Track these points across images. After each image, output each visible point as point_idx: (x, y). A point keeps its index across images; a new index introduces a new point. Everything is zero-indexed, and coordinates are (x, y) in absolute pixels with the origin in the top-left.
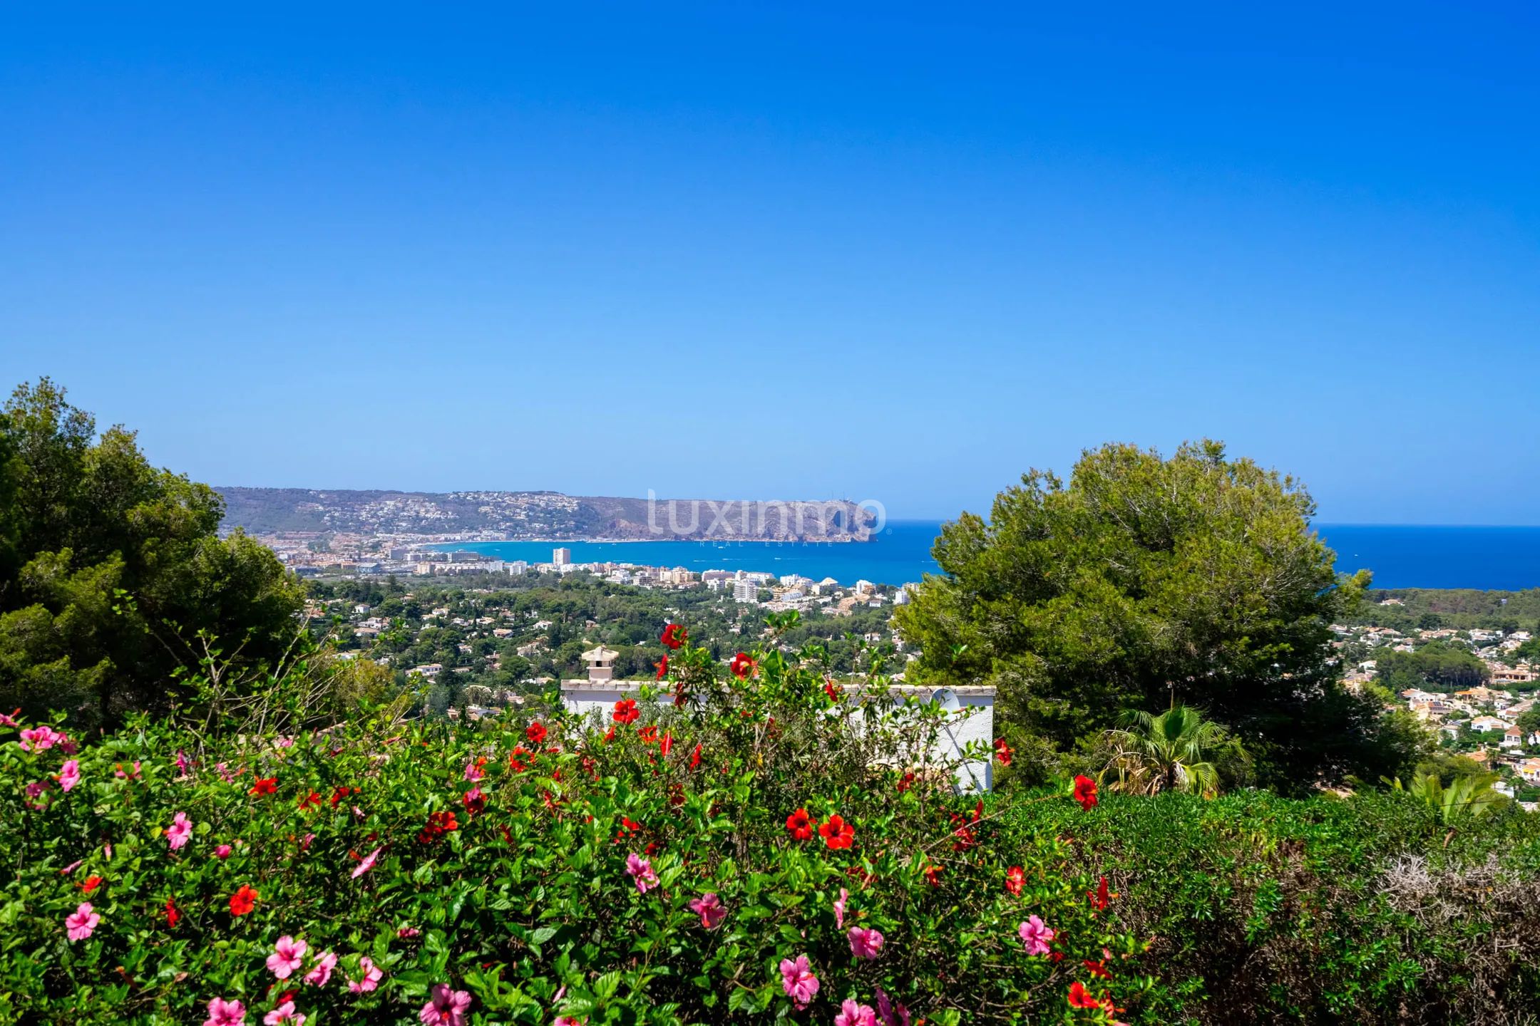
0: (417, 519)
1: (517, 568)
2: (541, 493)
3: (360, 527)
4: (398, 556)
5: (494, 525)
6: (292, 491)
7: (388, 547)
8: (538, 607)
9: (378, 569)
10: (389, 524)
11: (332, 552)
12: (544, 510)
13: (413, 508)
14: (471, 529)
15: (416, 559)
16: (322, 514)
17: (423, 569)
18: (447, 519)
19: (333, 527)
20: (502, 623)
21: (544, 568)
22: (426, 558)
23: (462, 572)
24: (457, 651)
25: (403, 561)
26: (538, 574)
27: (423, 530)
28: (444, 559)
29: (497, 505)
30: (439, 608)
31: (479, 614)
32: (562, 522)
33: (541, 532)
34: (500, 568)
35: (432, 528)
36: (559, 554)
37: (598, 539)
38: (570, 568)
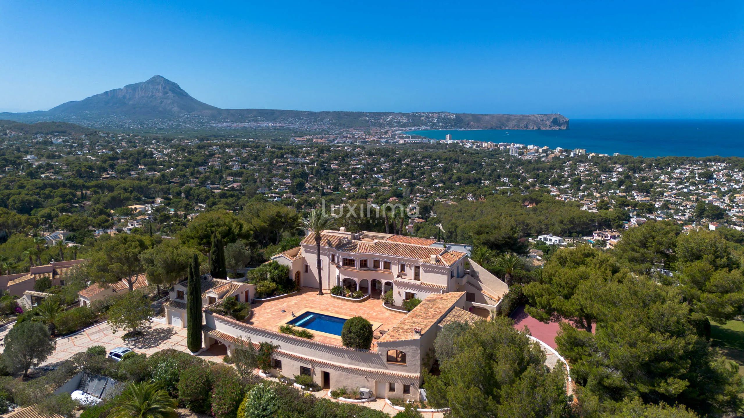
0: (400, 122)
1: (433, 142)
2: (442, 112)
3: (381, 125)
4: (393, 136)
5: (426, 124)
6: (358, 112)
7: (390, 133)
8: (440, 158)
9: (387, 142)
10: (390, 124)
11: (372, 135)
12: (443, 118)
13: (398, 118)
14: (418, 125)
15: (399, 137)
16: (369, 120)
17: (402, 142)
18: (409, 122)
19: (372, 125)
20: (427, 165)
21: (442, 142)
22: (402, 138)
23: (415, 143)
24: (413, 174)
25: (395, 139)
26: (440, 144)
27: (402, 126)
28: (408, 137)
29: (427, 117)
30: (407, 159)
31: (420, 161)
32: (449, 123)
33: (442, 127)
34: (427, 142)
35: (405, 125)
36: (448, 136)
37: (462, 129)
38: (451, 141)
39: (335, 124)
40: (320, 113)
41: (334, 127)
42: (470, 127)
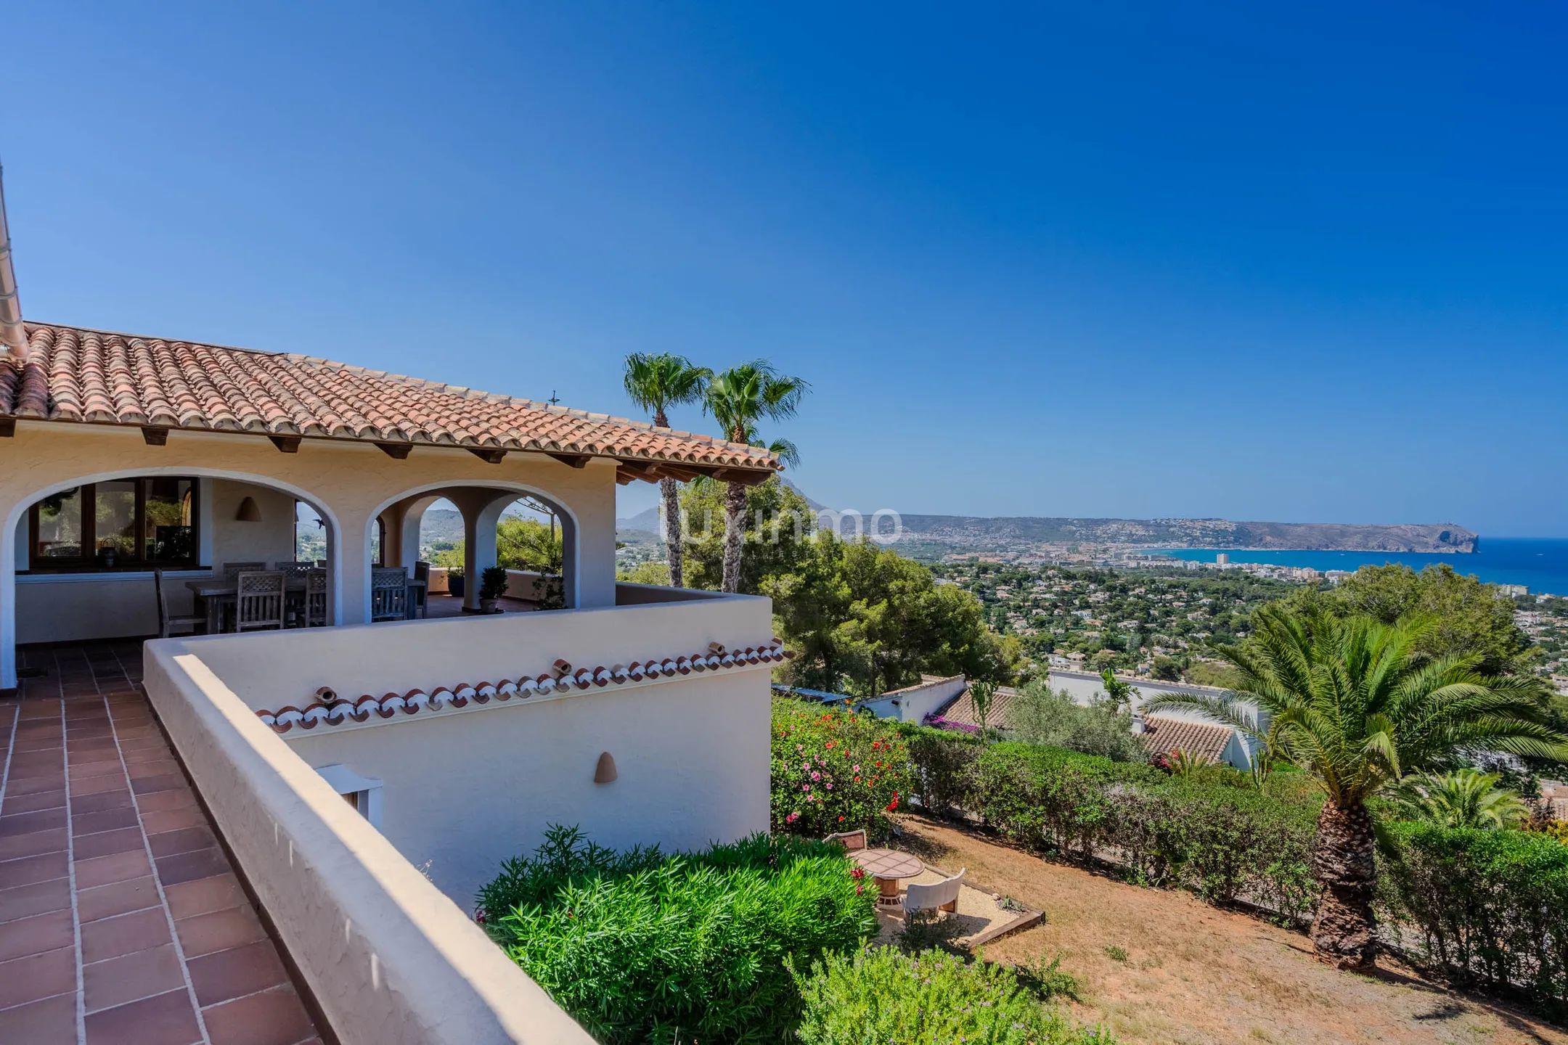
0: (1131, 535)
1: (1193, 565)
2: (1210, 519)
3: (1096, 539)
4: (1118, 556)
5: (1179, 539)
6: (1058, 519)
7: (1112, 552)
8: (1204, 590)
9: (1106, 564)
10: (1113, 538)
11: (1080, 553)
12: (1212, 530)
13: (1128, 529)
14: (1164, 541)
15: (1129, 558)
16: (1076, 531)
17: (1133, 564)
18: (1149, 536)
19: (1081, 539)
20: (1179, 598)
21: (1210, 566)
22: (1135, 558)
23: (1157, 567)
24: (1149, 614)
25: (1121, 559)
26: (1206, 569)
27: (1134, 541)
28: (1146, 558)
29: (1181, 527)
30: (1140, 587)
31: (1164, 593)
32: (1224, 537)
33: (1210, 543)
34: (1181, 565)
35: (1139, 540)
36: (1221, 558)
37: (1251, 548)
38: (1228, 566)
39: (1019, 537)
40: (996, 519)
41: (1017, 541)
42: (1265, 545)
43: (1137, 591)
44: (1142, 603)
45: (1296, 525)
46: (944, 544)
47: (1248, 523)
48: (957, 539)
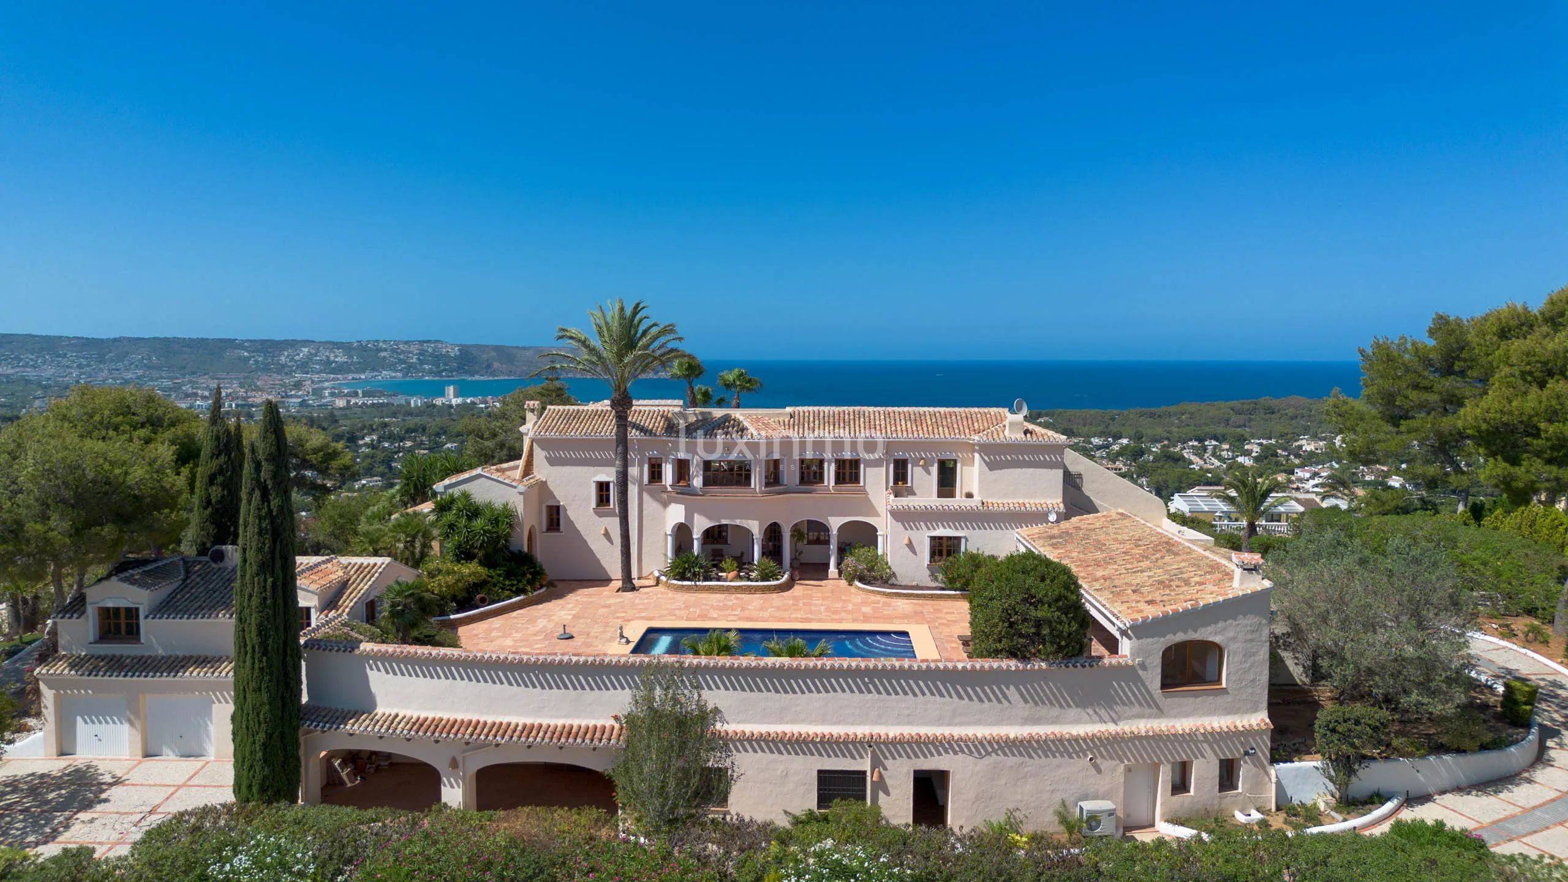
0: (329, 362)
1: (415, 402)
2: (428, 342)
3: (281, 369)
4: (317, 393)
5: (392, 367)
6: (221, 340)
7: (308, 386)
8: (445, 433)
9: (303, 404)
10: (304, 366)
11: (262, 390)
12: (431, 355)
13: (324, 354)
14: (373, 370)
15: (332, 394)
16: (249, 358)
17: (341, 403)
18: (352, 363)
19: (258, 369)
20: (420, 445)
21: (439, 401)
22: (340, 395)
23: (373, 405)
24: (390, 468)
25: (322, 397)
26: (434, 405)
27: (333, 371)
28: (356, 394)
29: (393, 351)
30: (370, 434)
31: (402, 439)
32: (446, 364)
33: (430, 372)
34: (403, 402)
35: (341, 369)
36: (451, 390)
37: (477, 378)
38: (459, 400)
39: (159, 368)
40: (115, 340)
41: (155, 374)
42: (493, 374)
43: (367, 439)
44: (380, 456)
45: (524, 348)
46: (28, 382)
47: (472, 346)
48: (49, 371)
